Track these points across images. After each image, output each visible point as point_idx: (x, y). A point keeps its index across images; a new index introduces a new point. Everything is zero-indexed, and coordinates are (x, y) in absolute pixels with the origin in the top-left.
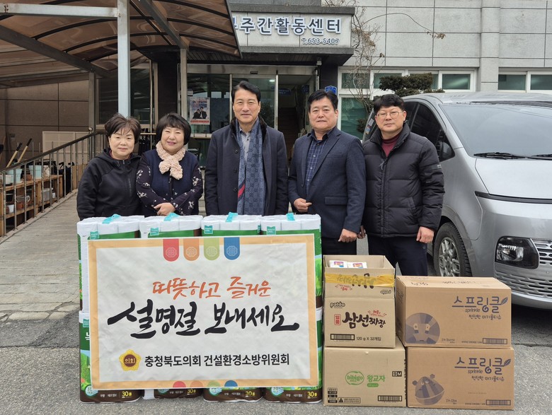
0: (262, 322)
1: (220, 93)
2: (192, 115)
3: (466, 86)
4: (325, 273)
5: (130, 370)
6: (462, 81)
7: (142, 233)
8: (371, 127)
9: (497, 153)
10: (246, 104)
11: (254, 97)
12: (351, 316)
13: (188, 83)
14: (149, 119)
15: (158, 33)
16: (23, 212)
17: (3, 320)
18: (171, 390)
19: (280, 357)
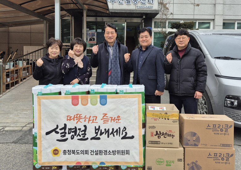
0: (117, 135)
1: (101, 30)
2: (88, 40)
3: (209, 28)
4: (147, 112)
5: (56, 156)
6: (207, 25)
7: (62, 93)
8: (167, 45)
9: (225, 57)
10: (110, 34)
11: (114, 30)
12: (159, 133)
13: (87, 25)
14: (70, 41)
15: (74, 3)
16: (14, 81)
17: (2, 130)
18: (75, 166)
19: (125, 152)
